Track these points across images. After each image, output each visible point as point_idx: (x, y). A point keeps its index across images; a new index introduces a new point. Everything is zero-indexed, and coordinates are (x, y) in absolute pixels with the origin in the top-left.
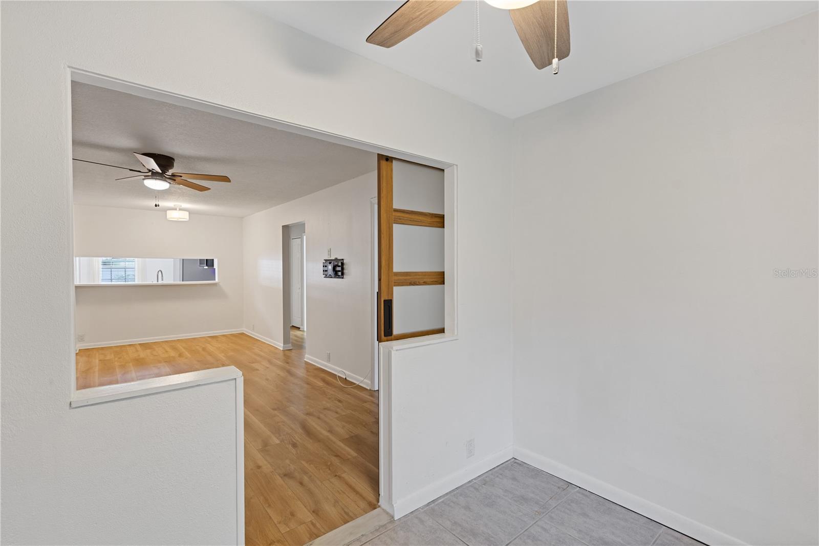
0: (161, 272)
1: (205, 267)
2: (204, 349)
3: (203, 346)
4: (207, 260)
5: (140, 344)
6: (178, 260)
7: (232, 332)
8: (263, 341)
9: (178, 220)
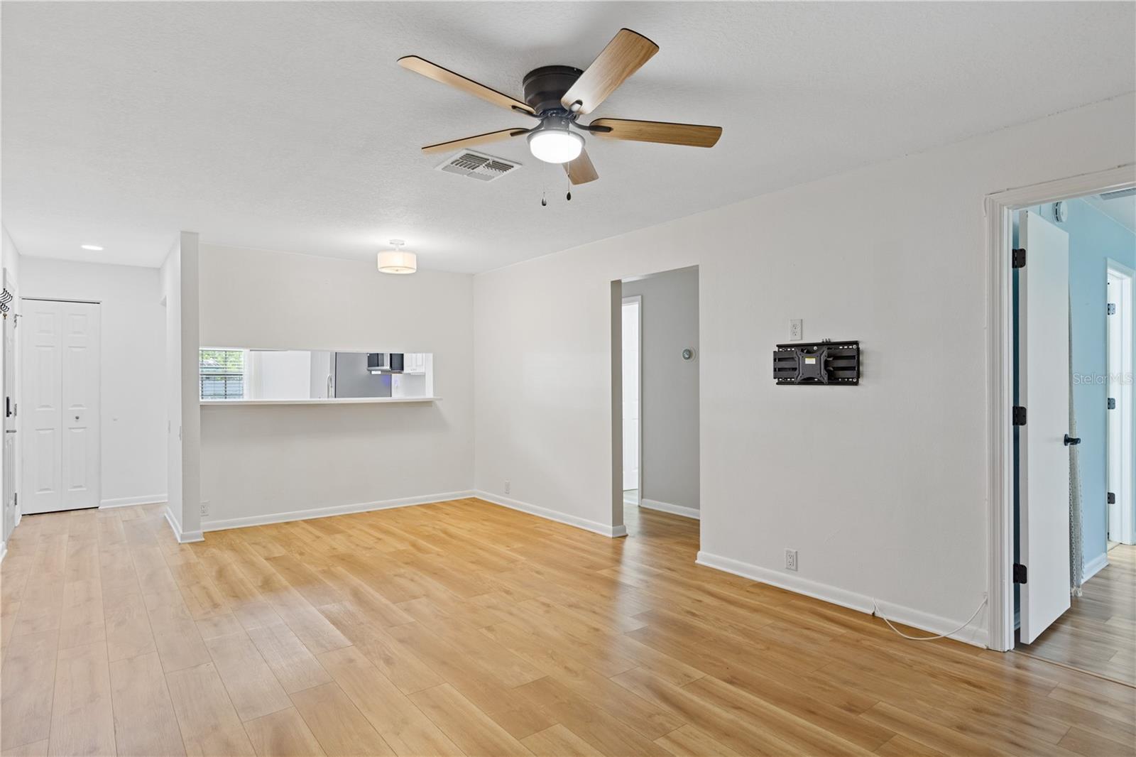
7: (455, 496)
8: (540, 515)
9: (397, 273)
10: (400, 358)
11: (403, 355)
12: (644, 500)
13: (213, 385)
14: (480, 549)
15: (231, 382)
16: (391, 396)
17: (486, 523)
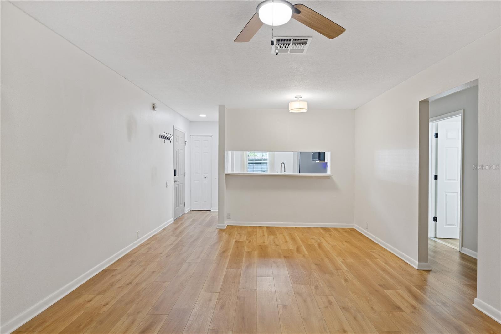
0: (284, 164)
1: (317, 162)
2: (320, 245)
3: (319, 241)
4: (319, 153)
5: (267, 227)
6: (297, 153)
7: (343, 226)
8: (381, 245)
9: (298, 112)
10: (324, 154)
11: (325, 153)
12: (463, 248)
13: (257, 166)
14: (328, 258)
15: (264, 165)
16: (326, 173)
17: (346, 244)
